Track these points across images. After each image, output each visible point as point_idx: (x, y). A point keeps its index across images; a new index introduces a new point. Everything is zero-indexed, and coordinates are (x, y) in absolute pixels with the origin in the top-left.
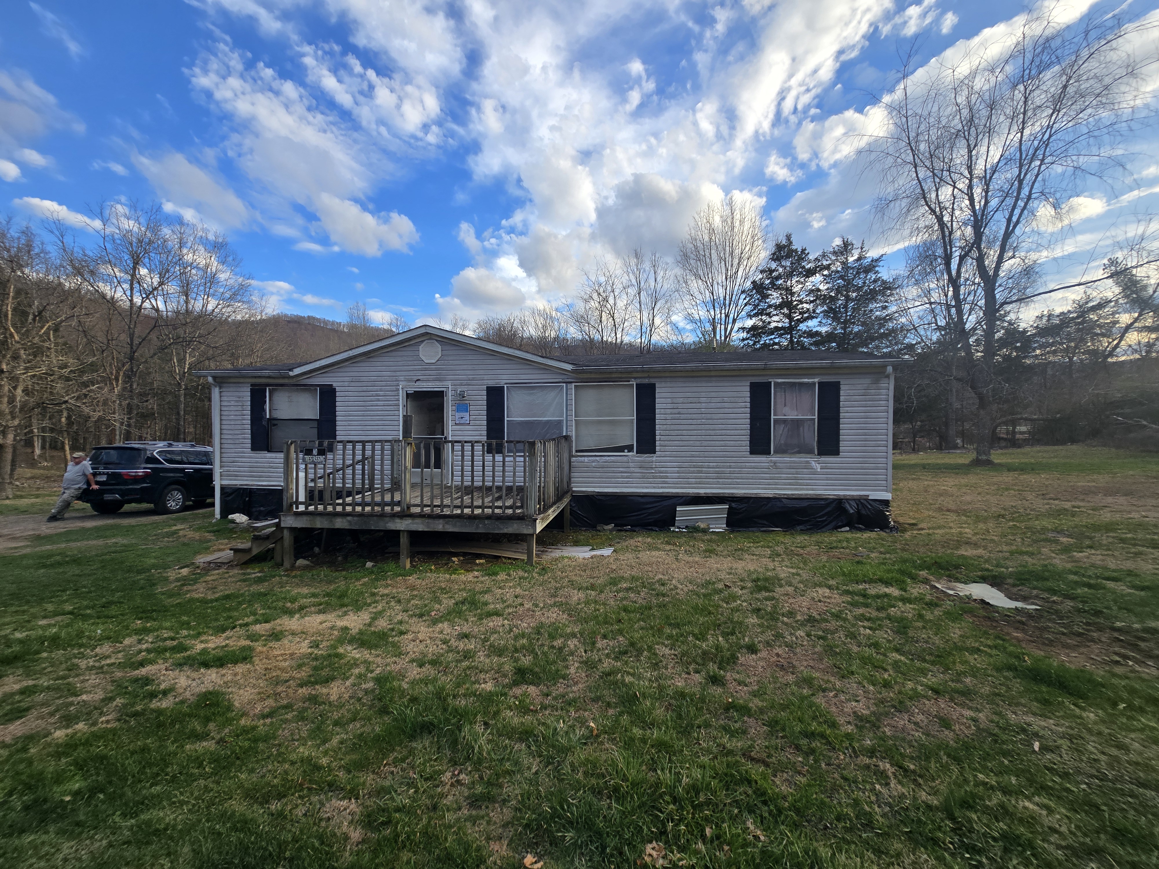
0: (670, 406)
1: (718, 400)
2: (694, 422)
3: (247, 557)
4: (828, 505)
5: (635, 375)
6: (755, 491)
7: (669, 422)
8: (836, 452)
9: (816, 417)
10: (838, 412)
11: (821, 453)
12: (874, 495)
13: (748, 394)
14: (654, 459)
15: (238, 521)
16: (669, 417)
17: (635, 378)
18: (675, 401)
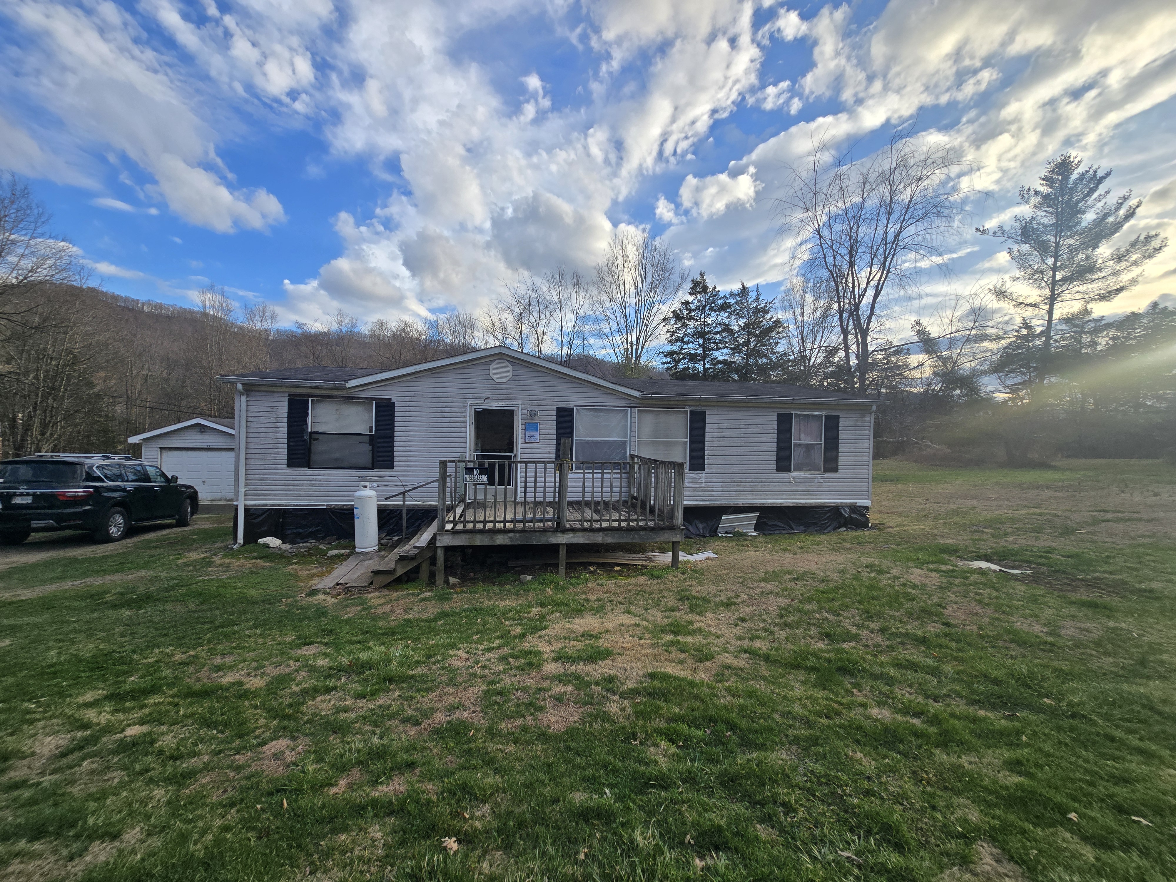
0: (716, 430)
1: (754, 426)
2: (735, 444)
3: (390, 579)
4: (829, 511)
5: (689, 403)
6: (780, 501)
7: (715, 444)
8: (835, 470)
9: (823, 442)
10: (838, 439)
11: (826, 471)
12: (861, 503)
13: (776, 423)
14: (704, 475)
15: (271, 545)
16: (716, 439)
17: (689, 406)
18: (721, 426)
